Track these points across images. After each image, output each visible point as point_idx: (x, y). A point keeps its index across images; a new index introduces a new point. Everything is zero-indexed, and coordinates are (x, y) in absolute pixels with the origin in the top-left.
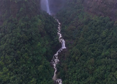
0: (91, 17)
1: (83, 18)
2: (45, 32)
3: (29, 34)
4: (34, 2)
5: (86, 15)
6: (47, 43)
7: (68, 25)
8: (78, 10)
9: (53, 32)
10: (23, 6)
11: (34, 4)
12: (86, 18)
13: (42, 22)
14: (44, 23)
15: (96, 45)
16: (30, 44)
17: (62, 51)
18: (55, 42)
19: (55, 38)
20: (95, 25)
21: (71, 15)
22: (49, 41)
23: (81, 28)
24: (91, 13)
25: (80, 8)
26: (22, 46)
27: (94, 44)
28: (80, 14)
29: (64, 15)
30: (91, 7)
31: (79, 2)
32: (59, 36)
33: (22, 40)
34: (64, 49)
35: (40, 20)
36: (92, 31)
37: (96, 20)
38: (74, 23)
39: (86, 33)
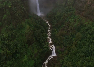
0: (84, 21)
1: (75, 22)
2: (34, 38)
3: (13, 48)
4: (21, 7)
5: (78, 19)
6: (36, 51)
7: (58, 28)
8: (69, 13)
9: (43, 39)
10: (7, 13)
11: (21, 8)
12: (78, 22)
13: (30, 28)
14: (33, 28)
15: (93, 59)
16: (14, 59)
17: (51, 59)
18: (45, 50)
19: (44, 46)
20: (90, 33)
21: (62, 18)
22: (38, 49)
23: (72, 34)
24: (84, 16)
25: (71, 11)
26: (3, 64)
27: (89, 57)
28: (71, 17)
29: (54, 17)
30: (84, 11)
31: (70, 3)
32: (49, 42)
33: (3, 57)
34: (54, 57)
35: (28, 26)
36: (86, 41)
37: (91, 27)
38: (65, 27)
39: (79, 42)
